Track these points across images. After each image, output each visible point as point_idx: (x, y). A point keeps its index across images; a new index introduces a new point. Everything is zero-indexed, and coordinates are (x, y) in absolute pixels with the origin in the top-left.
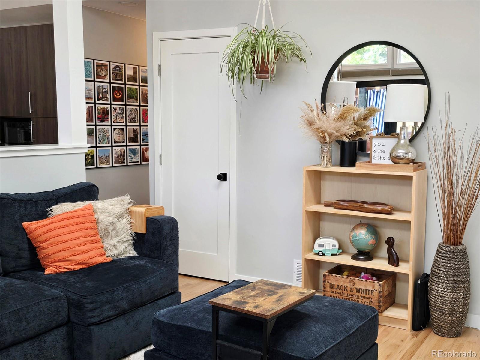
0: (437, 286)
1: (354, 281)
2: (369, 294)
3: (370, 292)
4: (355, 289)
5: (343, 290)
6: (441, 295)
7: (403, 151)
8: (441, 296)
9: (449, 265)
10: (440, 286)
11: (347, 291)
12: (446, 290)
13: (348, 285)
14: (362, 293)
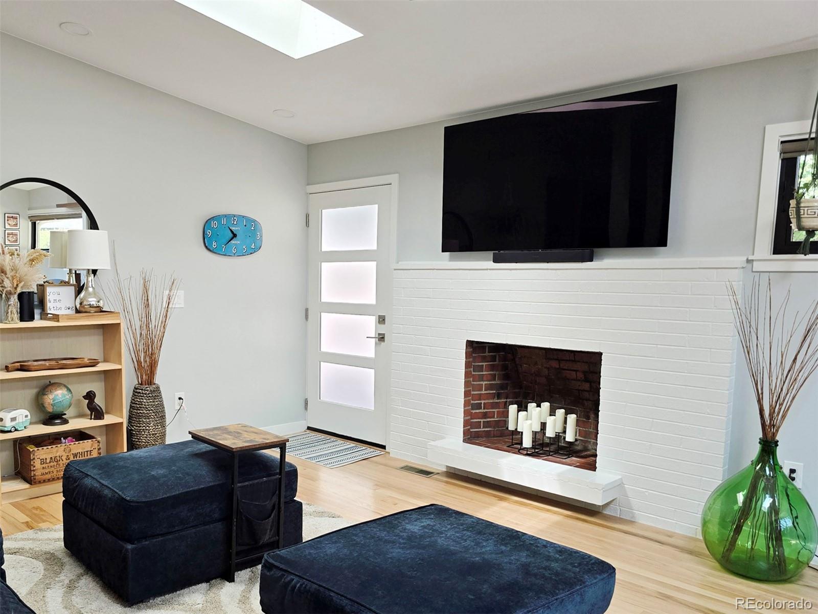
0: (148, 426)
1: (70, 446)
2: (84, 456)
3: (89, 452)
4: (72, 455)
5: (57, 461)
6: (153, 432)
7: (95, 299)
8: (153, 434)
9: (157, 403)
10: (152, 424)
11: (63, 460)
12: (157, 427)
13: (64, 453)
14: (79, 457)
